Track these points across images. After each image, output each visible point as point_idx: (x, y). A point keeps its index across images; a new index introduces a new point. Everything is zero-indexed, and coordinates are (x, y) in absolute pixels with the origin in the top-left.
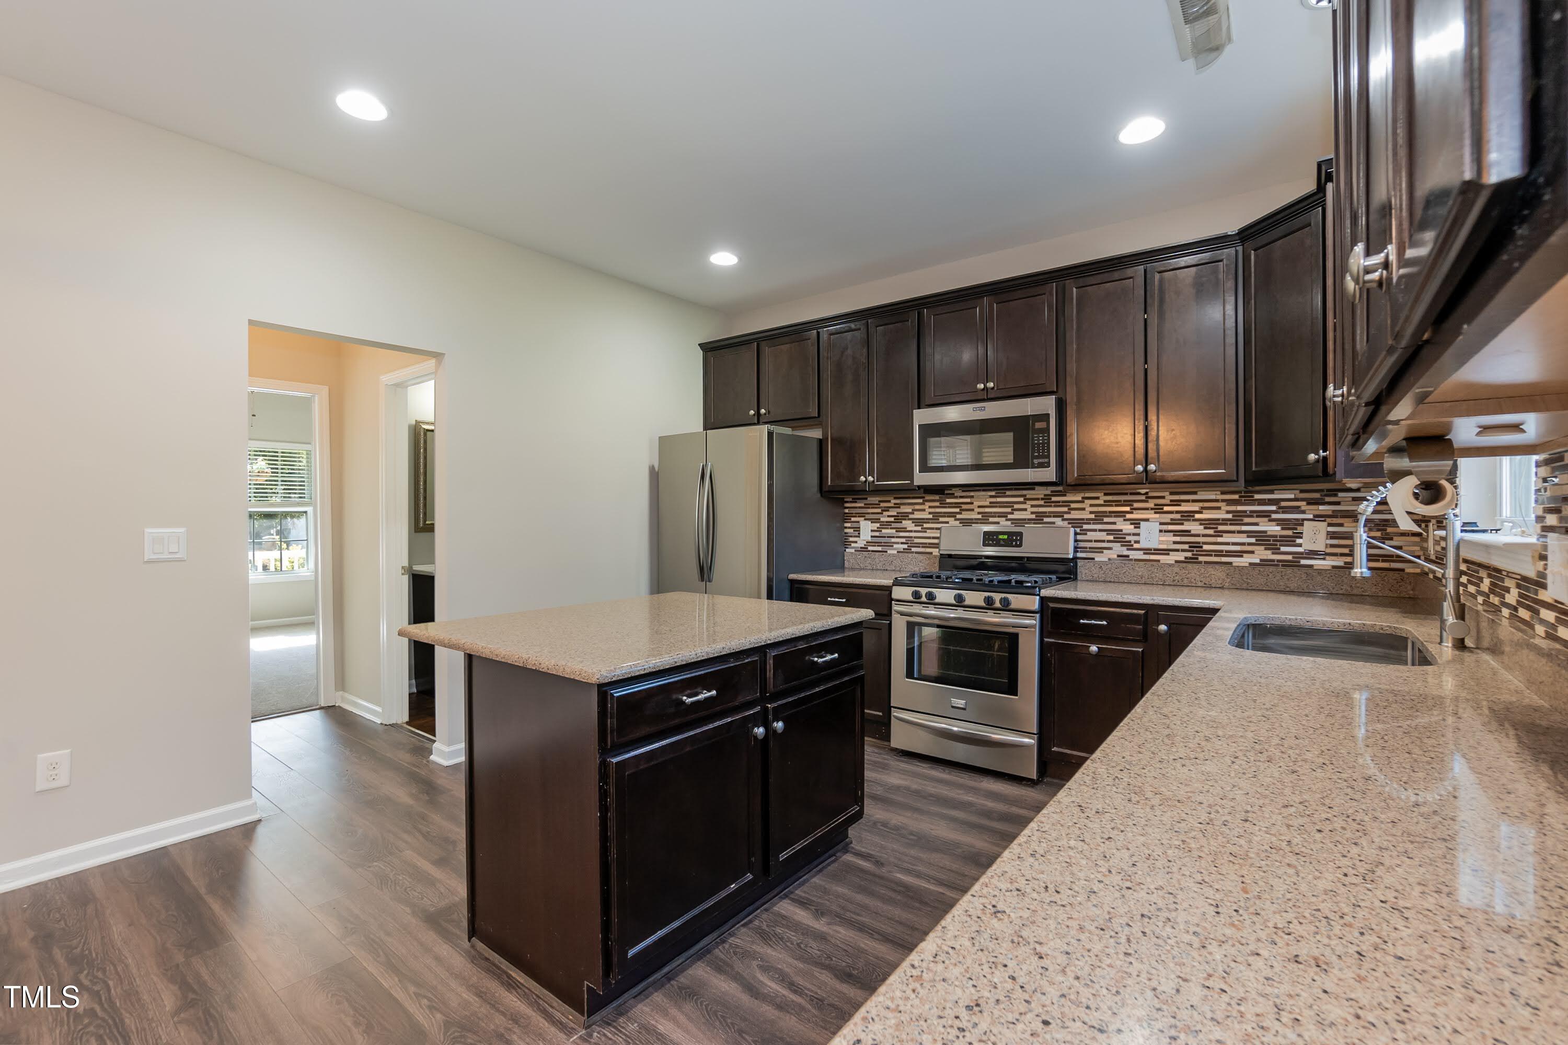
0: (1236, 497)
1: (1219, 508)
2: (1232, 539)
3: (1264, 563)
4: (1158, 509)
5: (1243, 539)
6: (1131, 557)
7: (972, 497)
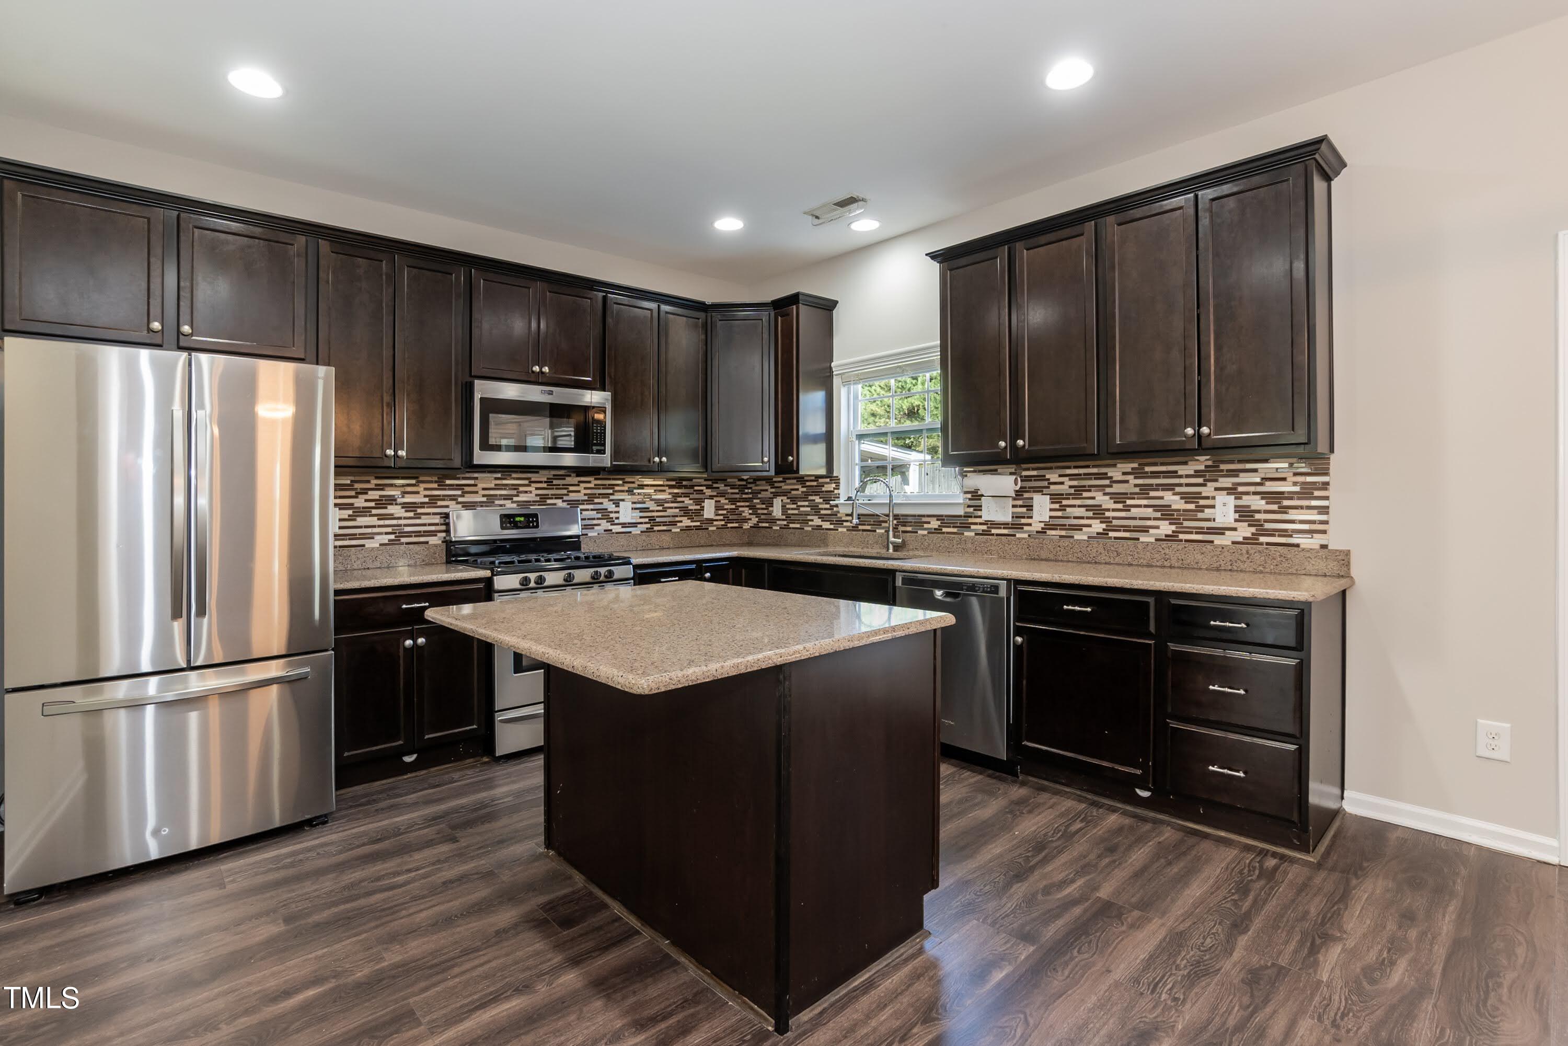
0: (674, 483)
1: (664, 491)
2: (672, 513)
5: (677, 512)
6: (613, 531)
7: (476, 478)
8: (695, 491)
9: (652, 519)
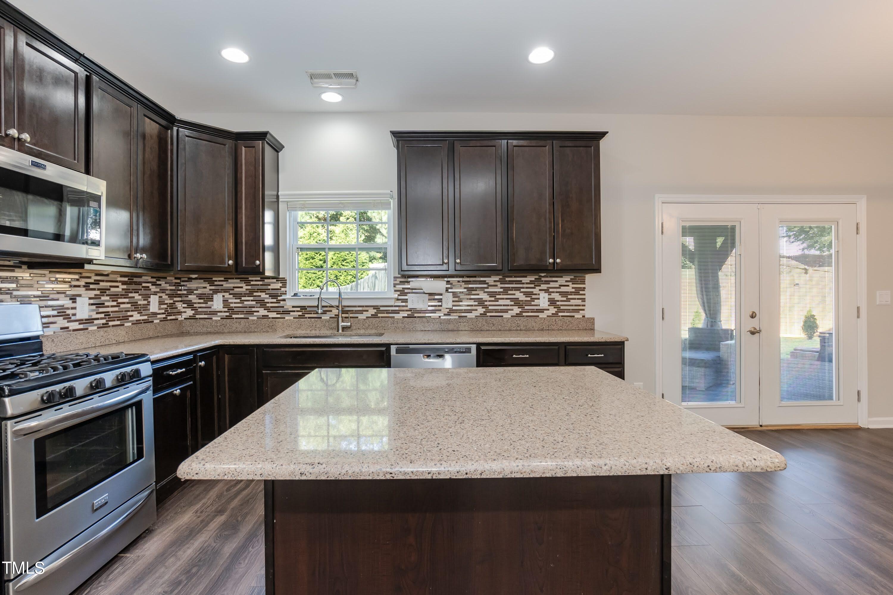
8: (143, 287)
9: (107, 314)
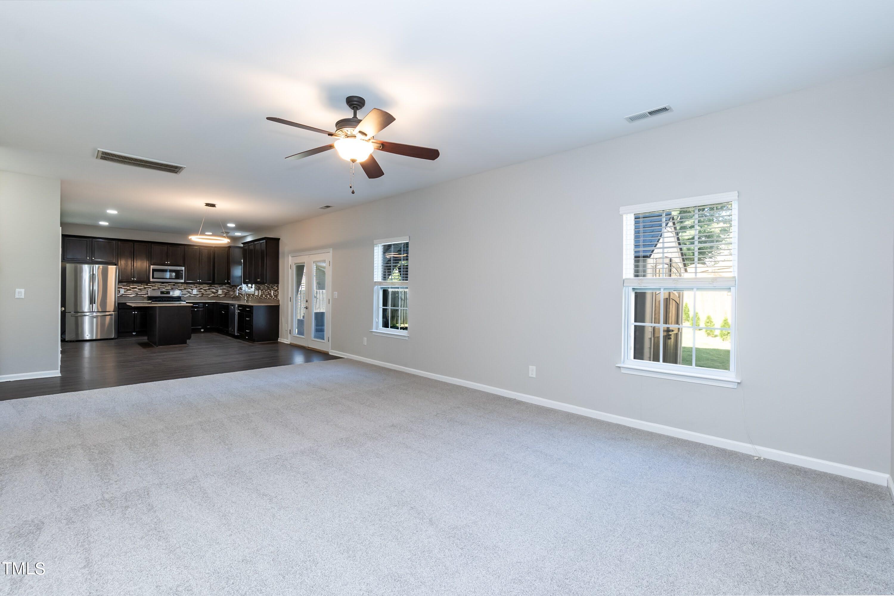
0: (209, 286)
1: (206, 288)
2: (209, 292)
3: (213, 296)
4: (196, 287)
5: (210, 292)
6: (191, 296)
8: (215, 288)
